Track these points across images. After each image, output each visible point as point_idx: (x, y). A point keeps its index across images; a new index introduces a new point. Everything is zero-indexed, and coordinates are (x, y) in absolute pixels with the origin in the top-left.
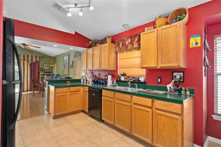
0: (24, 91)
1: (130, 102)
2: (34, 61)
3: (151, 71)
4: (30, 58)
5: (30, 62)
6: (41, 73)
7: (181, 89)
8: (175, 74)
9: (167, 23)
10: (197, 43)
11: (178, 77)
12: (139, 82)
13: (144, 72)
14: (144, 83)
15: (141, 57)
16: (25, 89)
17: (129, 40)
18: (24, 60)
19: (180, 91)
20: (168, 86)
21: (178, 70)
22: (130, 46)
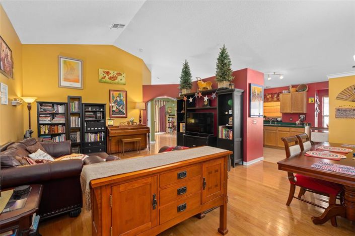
0: (156, 132)
1: (276, 130)
2: (162, 106)
3: (285, 115)
4: (162, 103)
5: (160, 107)
6: (168, 116)
7: (304, 124)
8: (300, 116)
9: (297, 91)
10: (312, 101)
11: (302, 117)
12: (277, 121)
13: (281, 115)
14: (281, 121)
15: (281, 106)
16: (157, 131)
17: (270, 96)
18: (156, 105)
19: (303, 124)
20: (297, 122)
21: (303, 114)
22: (270, 99)
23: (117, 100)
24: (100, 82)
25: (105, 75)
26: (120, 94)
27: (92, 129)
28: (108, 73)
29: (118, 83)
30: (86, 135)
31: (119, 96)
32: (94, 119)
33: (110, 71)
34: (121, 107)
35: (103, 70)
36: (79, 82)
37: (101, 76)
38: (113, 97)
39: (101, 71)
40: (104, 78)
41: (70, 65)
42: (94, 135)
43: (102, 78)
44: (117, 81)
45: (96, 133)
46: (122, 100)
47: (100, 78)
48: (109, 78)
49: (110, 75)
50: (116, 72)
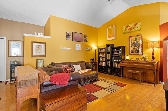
23: (134, 43)
24: (123, 34)
25: (126, 28)
26: (137, 38)
27: (116, 61)
28: (128, 27)
29: (135, 31)
30: (114, 63)
31: (136, 39)
32: (118, 55)
33: (129, 25)
34: (137, 47)
35: (125, 26)
36: (114, 37)
37: (124, 30)
38: (132, 41)
39: (124, 27)
40: (126, 30)
41: (111, 29)
42: (117, 64)
43: (125, 31)
44: (134, 30)
45: (118, 63)
46: (138, 42)
47: (123, 31)
48: (128, 30)
49: (129, 28)
50: (133, 24)
